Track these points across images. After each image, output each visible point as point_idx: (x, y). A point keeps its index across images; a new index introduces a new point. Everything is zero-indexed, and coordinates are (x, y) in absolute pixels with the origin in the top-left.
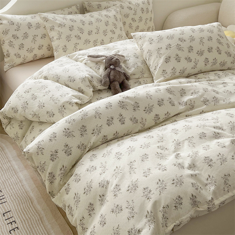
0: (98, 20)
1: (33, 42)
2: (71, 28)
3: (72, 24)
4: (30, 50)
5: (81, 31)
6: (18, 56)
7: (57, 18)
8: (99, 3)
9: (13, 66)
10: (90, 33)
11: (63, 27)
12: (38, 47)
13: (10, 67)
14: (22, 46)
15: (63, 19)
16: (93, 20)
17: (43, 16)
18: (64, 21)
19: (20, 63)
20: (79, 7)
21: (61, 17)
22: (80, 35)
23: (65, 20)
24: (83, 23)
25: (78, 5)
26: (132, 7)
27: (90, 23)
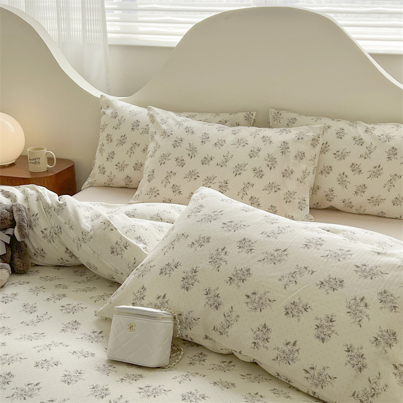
1: (129, 154)
2: (177, 144)
3: (184, 135)
4: (121, 167)
5: (192, 152)
6: (103, 170)
7: (169, 120)
9: (91, 185)
10: (206, 161)
11: (166, 137)
12: (133, 164)
13: (88, 185)
14: (112, 155)
15: (177, 124)
16: (230, 138)
17: (151, 112)
18: (175, 128)
19: (103, 184)
23: (177, 126)
24: (205, 139)
25: (255, 113)
26: (364, 139)
27: (219, 144)
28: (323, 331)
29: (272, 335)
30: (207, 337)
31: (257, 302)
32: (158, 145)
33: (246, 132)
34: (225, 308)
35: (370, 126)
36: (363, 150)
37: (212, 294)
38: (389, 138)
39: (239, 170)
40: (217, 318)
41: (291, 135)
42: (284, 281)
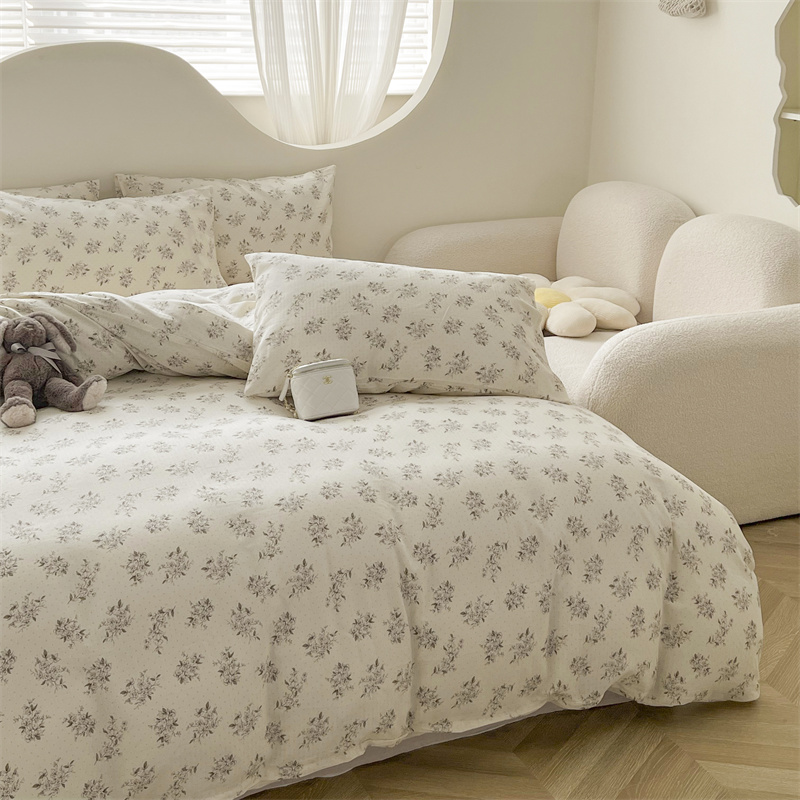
0: (126, 217)
2: (39, 231)
3: (45, 219)
5: (68, 239)
7: (6, 201)
8: (162, 181)
10: (92, 248)
11: (16, 225)
15: (24, 204)
16: (111, 215)
18: (26, 211)
20: (98, 187)
21: (18, 201)
22: (63, 250)
23: (27, 208)
24: (78, 220)
25: (97, 181)
26: (256, 199)
27: (101, 223)
28: (481, 338)
29: (441, 354)
30: (370, 380)
31: (419, 330)
32: (6, 238)
33: (125, 204)
34: (391, 344)
35: (253, 182)
36: (257, 211)
37: (374, 335)
38: (280, 194)
39: (140, 253)
40: (384, 356)
41: (183, 202)
42: (431, 307)
